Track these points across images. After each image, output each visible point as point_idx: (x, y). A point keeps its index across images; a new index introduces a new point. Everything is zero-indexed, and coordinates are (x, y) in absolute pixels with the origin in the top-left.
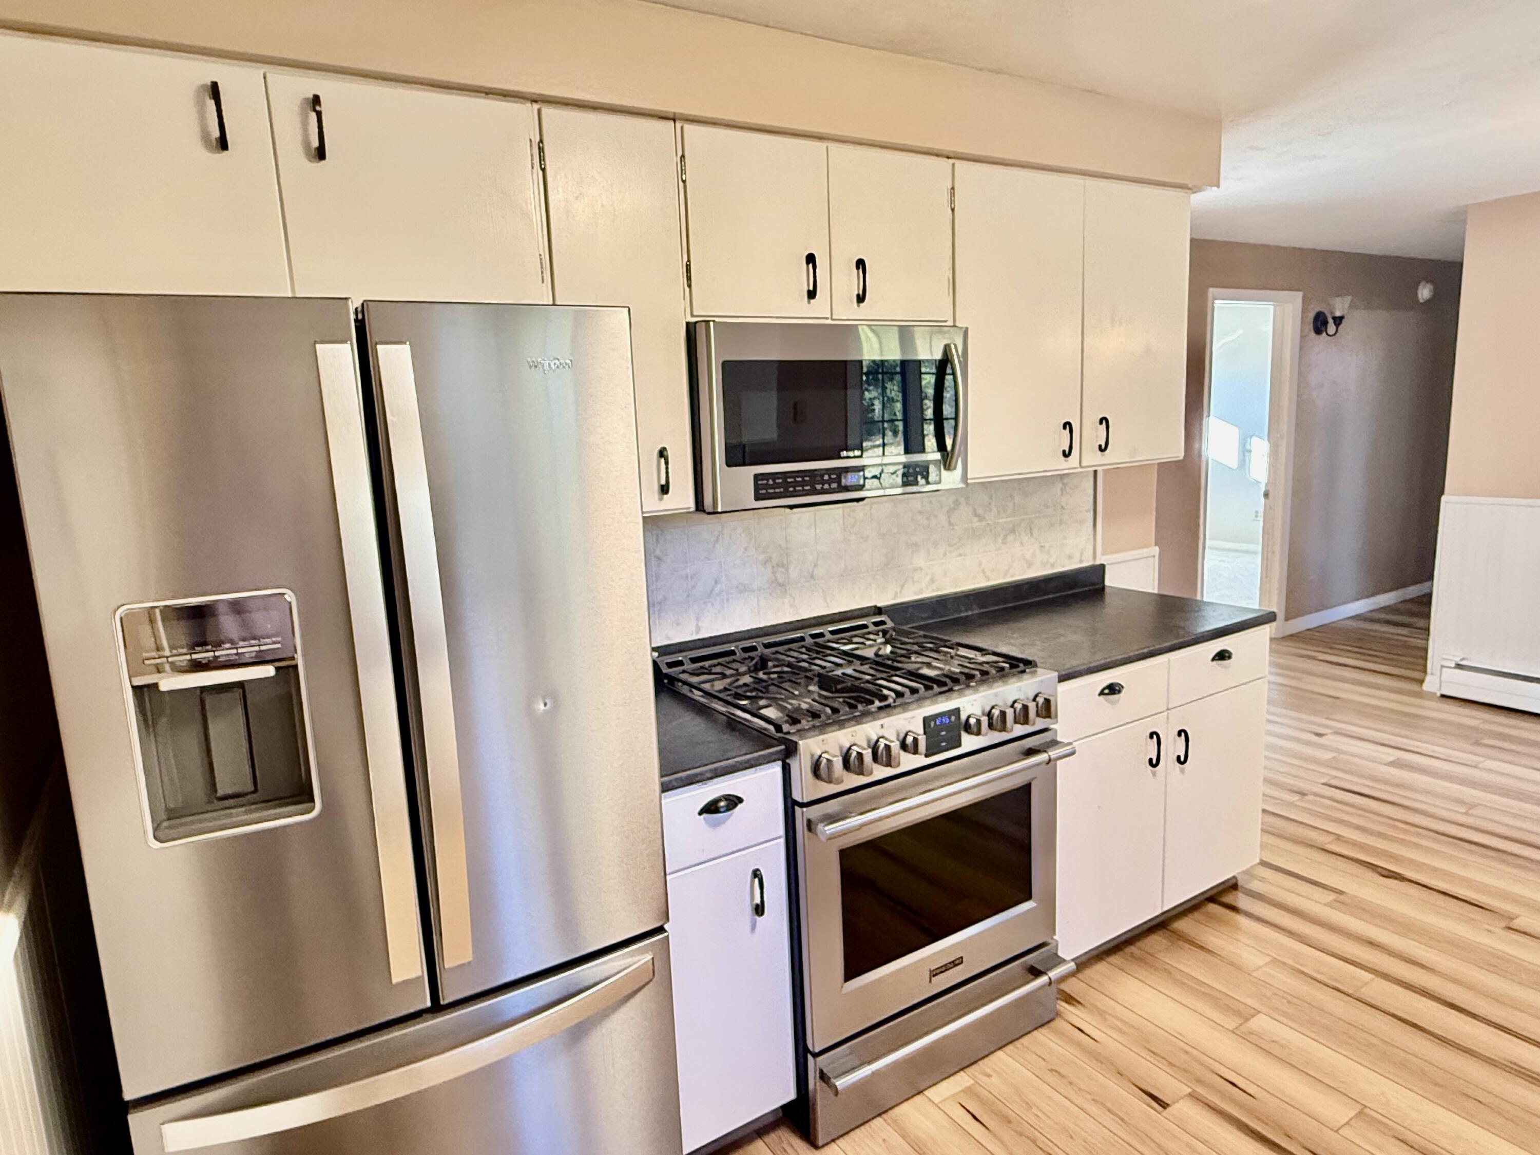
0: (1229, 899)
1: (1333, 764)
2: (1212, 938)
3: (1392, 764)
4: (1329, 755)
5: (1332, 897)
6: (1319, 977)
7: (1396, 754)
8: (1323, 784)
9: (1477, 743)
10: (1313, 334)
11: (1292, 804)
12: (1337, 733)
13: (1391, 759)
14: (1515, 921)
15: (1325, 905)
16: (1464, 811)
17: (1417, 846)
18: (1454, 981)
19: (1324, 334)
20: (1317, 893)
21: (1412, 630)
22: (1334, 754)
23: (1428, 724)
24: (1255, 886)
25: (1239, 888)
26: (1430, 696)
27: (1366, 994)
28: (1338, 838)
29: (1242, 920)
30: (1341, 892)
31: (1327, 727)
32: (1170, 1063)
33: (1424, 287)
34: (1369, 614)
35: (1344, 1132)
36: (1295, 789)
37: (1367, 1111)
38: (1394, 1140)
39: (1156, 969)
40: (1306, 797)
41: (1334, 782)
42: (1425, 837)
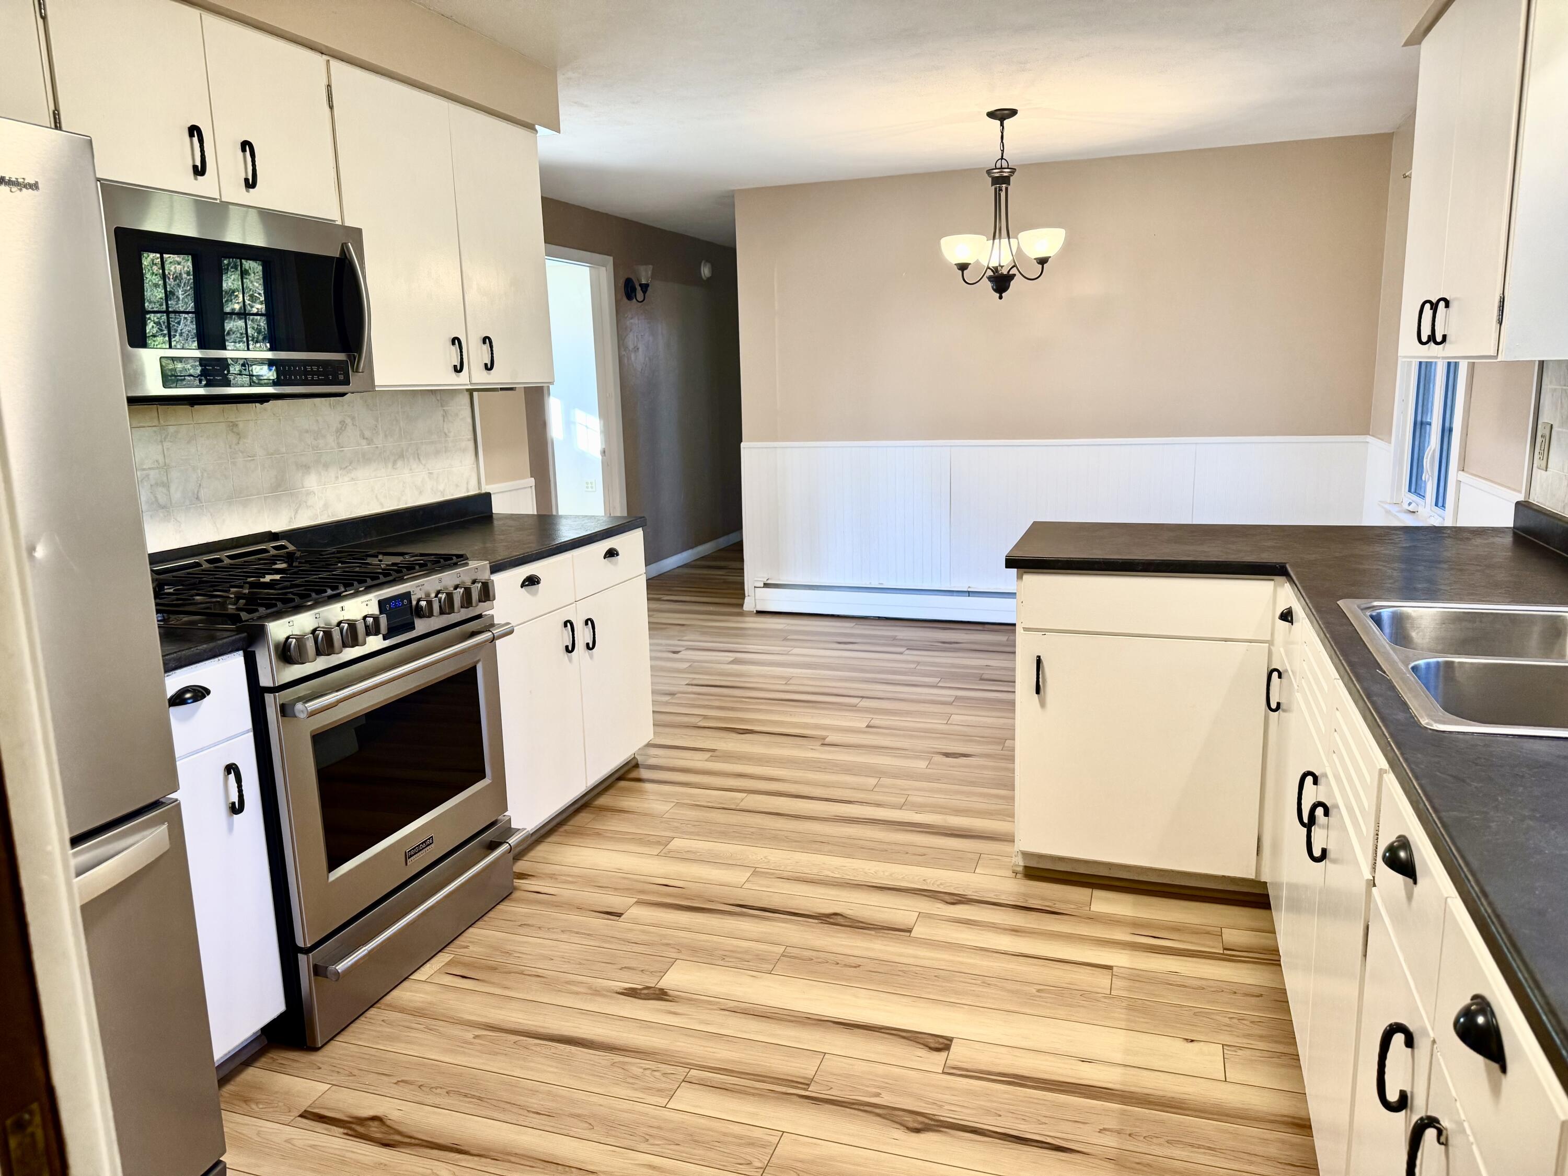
0: (633, 775)
1: (691, 670)
2: (627, 803)
3: (732, 662)
4: (686, 665)
5: (708, 755)
6: (710, 804)
7: (732, 656)
8: (687, 684)
9: (785, 639)
10: (625, 299)
11: (667, 703)
12: (688, 649)
13: (731, 659)
14: (827, 740)
15: (706, 761)
16: (784, 683)
17: (760, 710)
18: (796, 782)
19: (634, 300)
20: (699, 755)
21: (728, 570)
22: (688, 664)
23: (750, 632)
24: (652, 761)
25: (640, 766)
26: (750, 614)
27: (743, 805)
28: (705, 717)
29: (648, 786)
30: (713, 750)
31: (683, 646)
32: (616, 889)
33: (705, 265)
34: (693, 563)
35: (746, 886)
36: (667, 692)
37: (757, 869)
38: (776, 879)
39: (588, 835)
40: (676, 696)
41: (695, 682)
42: (762, 704)
